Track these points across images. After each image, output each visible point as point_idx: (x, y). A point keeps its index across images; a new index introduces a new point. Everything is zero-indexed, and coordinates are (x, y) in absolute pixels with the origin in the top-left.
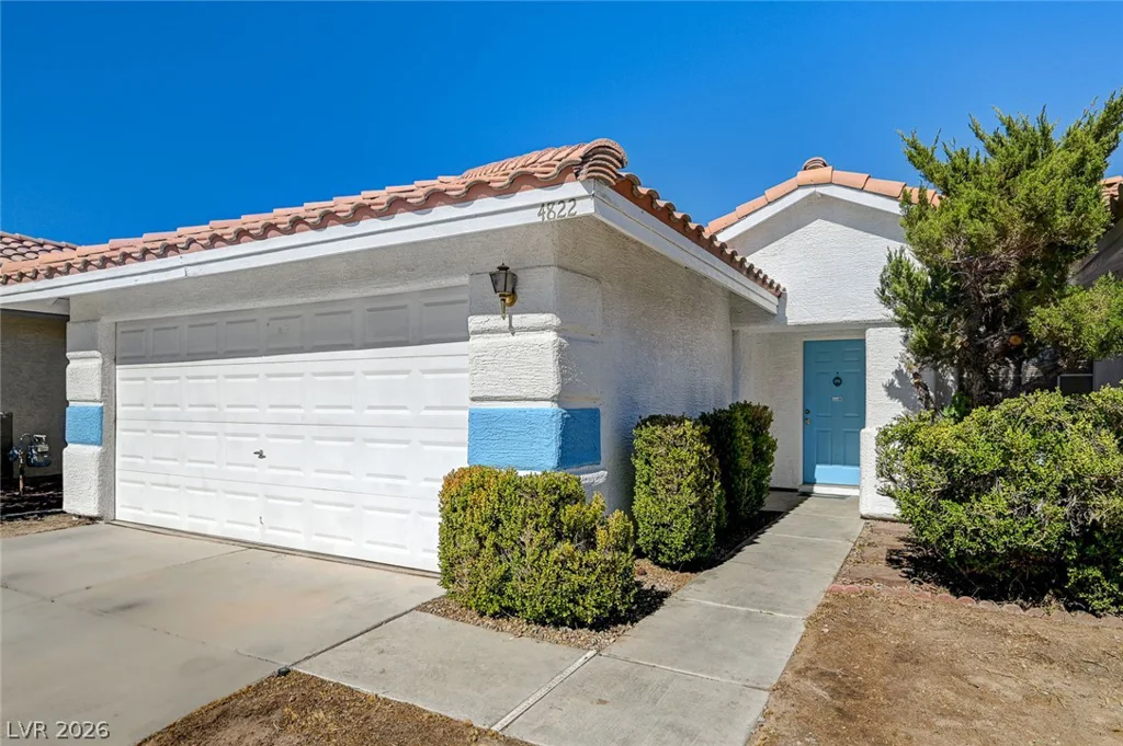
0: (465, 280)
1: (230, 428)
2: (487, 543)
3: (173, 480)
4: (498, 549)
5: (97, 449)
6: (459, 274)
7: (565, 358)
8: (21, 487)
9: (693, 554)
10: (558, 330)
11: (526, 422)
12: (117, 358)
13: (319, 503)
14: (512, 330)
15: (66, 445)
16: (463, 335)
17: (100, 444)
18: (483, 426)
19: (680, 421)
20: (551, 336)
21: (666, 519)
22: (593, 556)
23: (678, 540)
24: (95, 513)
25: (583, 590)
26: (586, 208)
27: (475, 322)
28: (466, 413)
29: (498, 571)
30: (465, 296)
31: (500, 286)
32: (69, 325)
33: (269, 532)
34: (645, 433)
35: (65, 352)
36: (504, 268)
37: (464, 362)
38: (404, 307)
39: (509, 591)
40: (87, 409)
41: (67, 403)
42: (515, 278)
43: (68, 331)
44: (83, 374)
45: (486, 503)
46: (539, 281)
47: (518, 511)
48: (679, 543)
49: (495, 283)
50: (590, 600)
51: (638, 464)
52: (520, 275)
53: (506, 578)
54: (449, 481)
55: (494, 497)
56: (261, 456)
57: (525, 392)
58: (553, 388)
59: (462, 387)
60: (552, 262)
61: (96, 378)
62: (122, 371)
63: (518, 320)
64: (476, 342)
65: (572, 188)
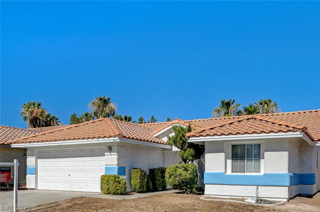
0: (104, 147)
1: (63, 171)
2: (106, 184)
3: (51, 181)
4: (108, 185)
5: (35, 175)
6: (103, 146)
7: (118, 159)
8: (8, 186)
9: (140, 190)
10: (117, 155)
11: (113, 168)
12: (38, 158)
13: (80, 183)
14: (111, 155)
15: (27, 175)
16: (104, 155)
17: (35, 174)
18: (107, 169)
19: (137, 169)
20: (116, 156)
21: (136, 184)
22: (120, 185)
23: (138, 187)
24: (34, 188)
25: (119, 189)
26: (118, 141)
27: (106, 154)
28: (104, 167)
29: (108, 187)
30: (104, 149)
31: (109, 149)
32: (27, 151)
33: (71, 189)
34: (132, 171)
35: (26, 156)
36: (109, 146)
37: (104, 160)
38: (95, 150)
39: (109, 190)
40: (32, 168)
41: (27, 166)
42: (111, 148)
43: (27, 152)
44: (31, 161)
45: (106, 178)
46: (114, 148)
47: (110, 179)
48: (138, 188)
49: (108, 148)
50: (119, 191)
51: (132, 176)
52: (112, 147)
53: (109, 188)
54: (102, 176)
55: (107, 178)
56: (70, 176)
57: (113, 164)
58: (116, 163)
59: (104, 163)
60: (116, 145)
61: (35, 161)
62: (39, 160)
63: (112, 154)
64: (106, 156)
65: (117, 138)
